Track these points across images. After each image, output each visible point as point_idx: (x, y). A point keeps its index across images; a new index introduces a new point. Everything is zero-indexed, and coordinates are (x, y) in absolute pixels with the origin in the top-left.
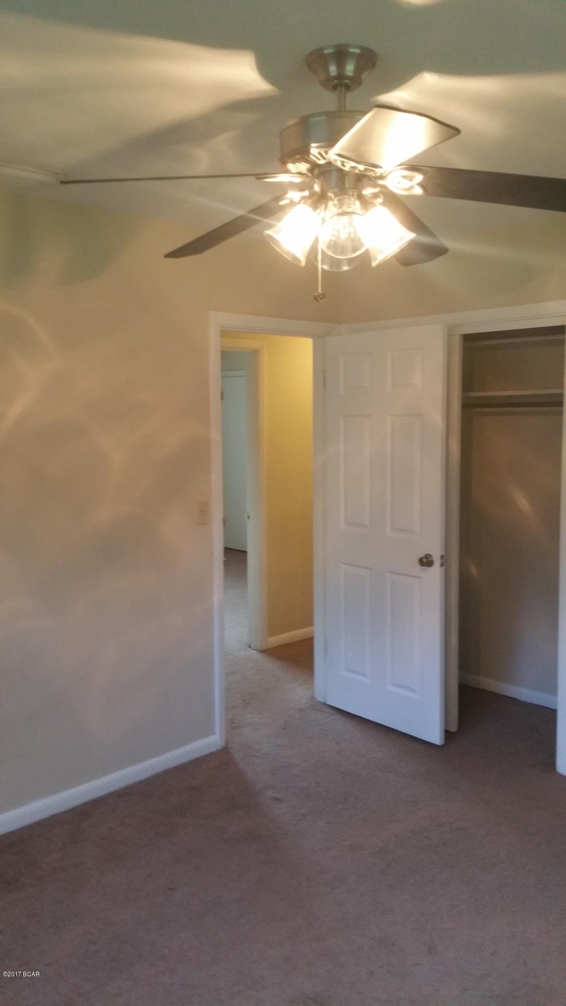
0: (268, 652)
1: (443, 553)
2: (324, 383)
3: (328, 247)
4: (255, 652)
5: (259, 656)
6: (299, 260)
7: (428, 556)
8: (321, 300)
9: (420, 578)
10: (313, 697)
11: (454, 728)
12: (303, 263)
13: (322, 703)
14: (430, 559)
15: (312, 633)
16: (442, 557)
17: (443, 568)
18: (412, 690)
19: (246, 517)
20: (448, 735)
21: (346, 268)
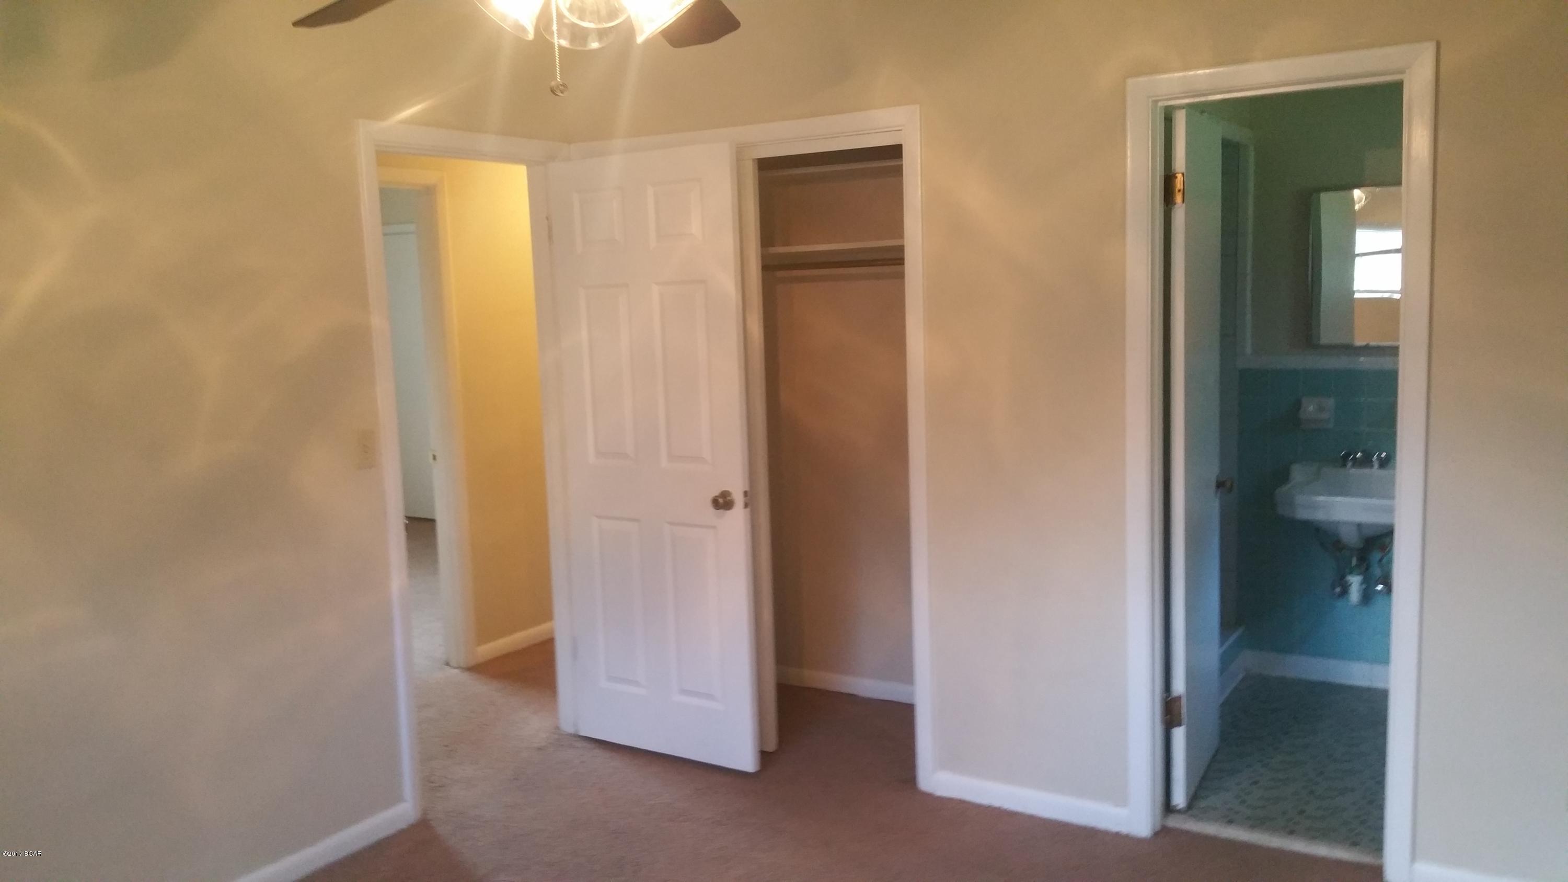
0: (482, 669)
1: (747, 489)
2: (550, 237)
3: (570, 10)
4: (456, 671)
5: (465, 677)
6: (524, 30)
7: (725, 494)
8: (562, 93)
9: (714, 527)
10: (558, 728)
11: (771, 746)
12: (531, 36)
13: (571, 735)
14: (729, 498)
15: (552, 631)
16: (746, 493)
17: (748, 510)
18: (709, 696)
19: (431, 457)
20: (765, 757)
21: (595, 45)
